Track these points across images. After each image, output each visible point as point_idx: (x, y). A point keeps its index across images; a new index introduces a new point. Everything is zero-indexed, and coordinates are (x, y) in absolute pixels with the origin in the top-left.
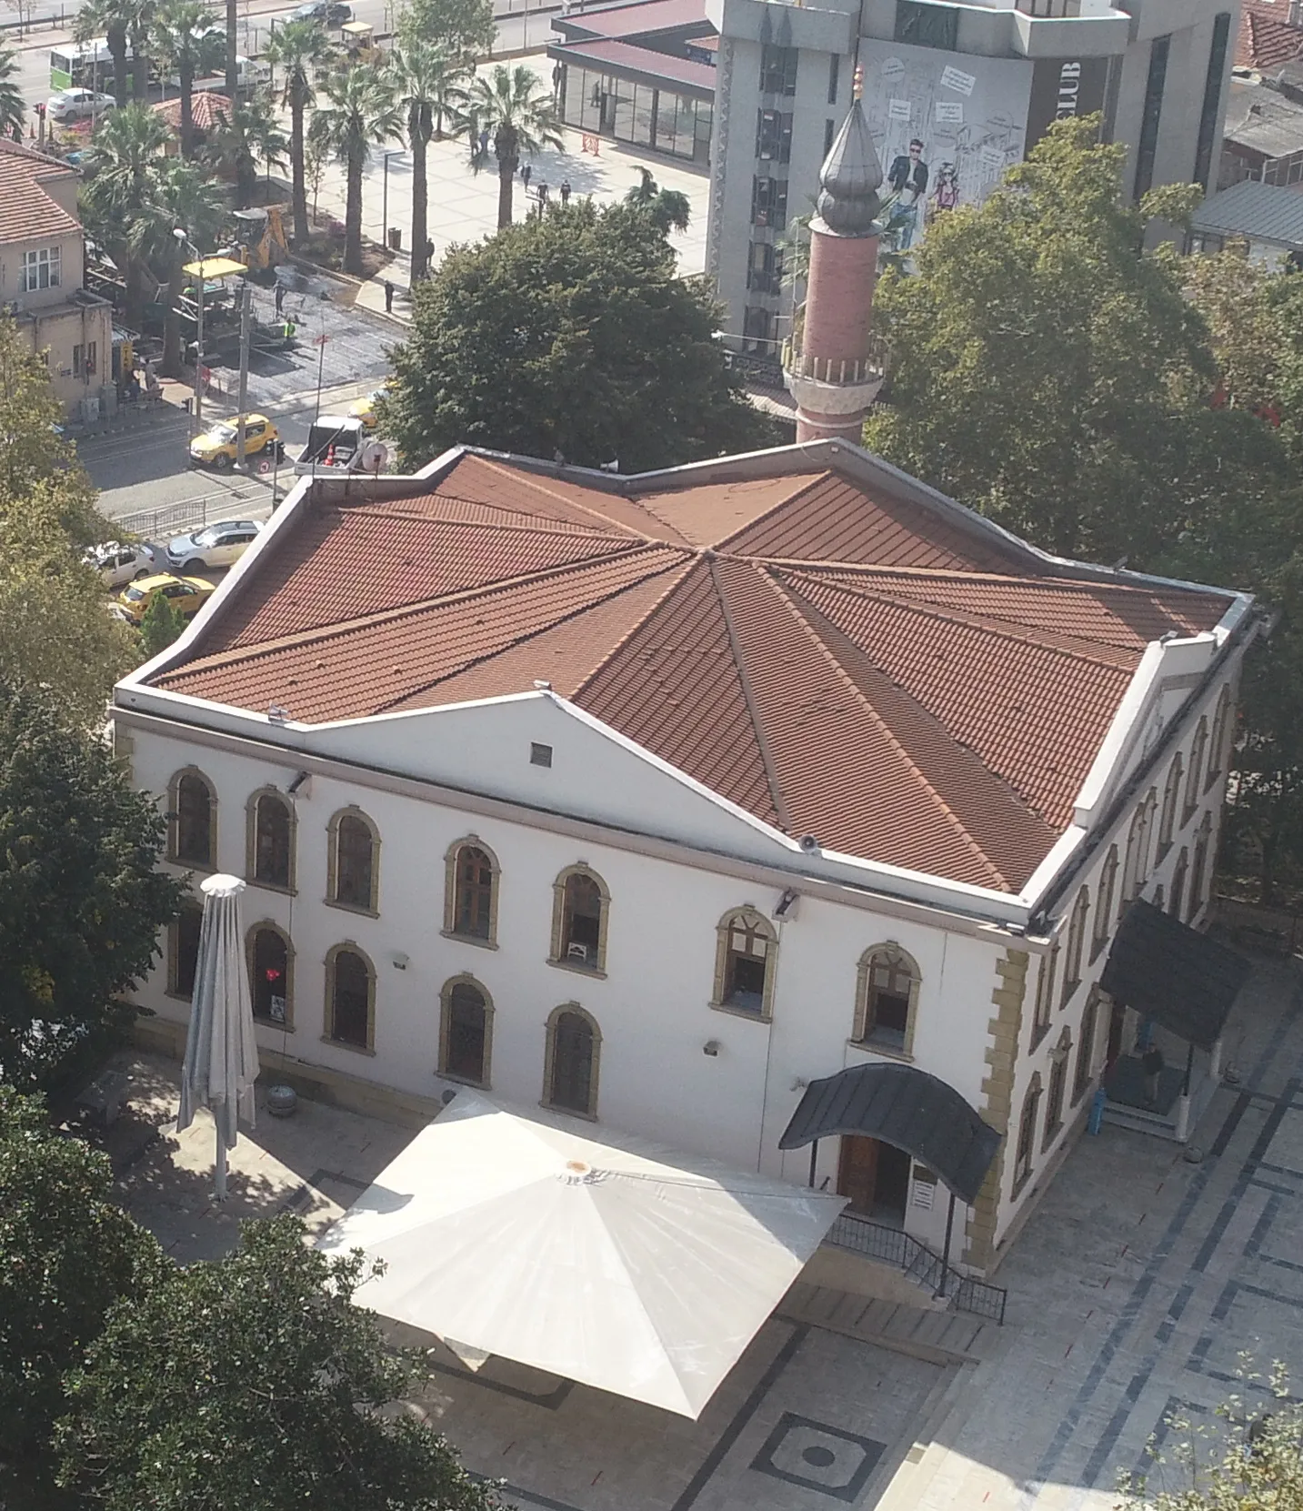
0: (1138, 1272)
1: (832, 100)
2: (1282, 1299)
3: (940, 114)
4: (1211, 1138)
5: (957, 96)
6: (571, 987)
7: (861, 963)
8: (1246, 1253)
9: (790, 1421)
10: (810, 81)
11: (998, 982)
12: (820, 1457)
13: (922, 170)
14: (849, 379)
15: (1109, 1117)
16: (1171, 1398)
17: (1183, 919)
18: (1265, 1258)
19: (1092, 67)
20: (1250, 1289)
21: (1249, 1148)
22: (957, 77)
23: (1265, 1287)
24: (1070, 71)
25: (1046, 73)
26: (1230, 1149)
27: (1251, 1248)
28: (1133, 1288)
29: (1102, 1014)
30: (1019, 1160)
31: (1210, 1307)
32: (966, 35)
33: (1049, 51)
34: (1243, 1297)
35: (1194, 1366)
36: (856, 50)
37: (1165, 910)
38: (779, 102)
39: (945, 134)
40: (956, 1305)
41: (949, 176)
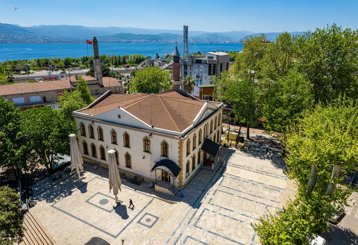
0: (203, 188)
1: (191, 70)
2: (223, 192)
3: (200, 70)
4: (217, 169)
5: (202, 68)
6: (127, 150)
7: (161, 144)
8: (219, 185)
9: (146, 214)
10: (189, 68)
11: (179, 146)
12: (148, 220)
13: (199, 76)
14: (177, 80)
15: (203, 167)
16: (205, 208)
17: (216, 142)
18: (221, 186)
19: (214, 65)
20: (219, 190)
21: (222, 170)
22: (202, 66)
23: (221, 190)
24: (212, 65)
25: (210, 65)
26: (219, 171)
27: (220, 184)
28: (202, 191)
29: (202, 153)
30: (187, 172)
31: (213, 193)
32: (202, 62)
33: (210, 63)
34: (218, 192)
35: (209, 203)
36: (192, 64)
37: (213, 140)
38: (186, 71)
39: (201, 72)
40: (175, 194)
41: (202, 76)
